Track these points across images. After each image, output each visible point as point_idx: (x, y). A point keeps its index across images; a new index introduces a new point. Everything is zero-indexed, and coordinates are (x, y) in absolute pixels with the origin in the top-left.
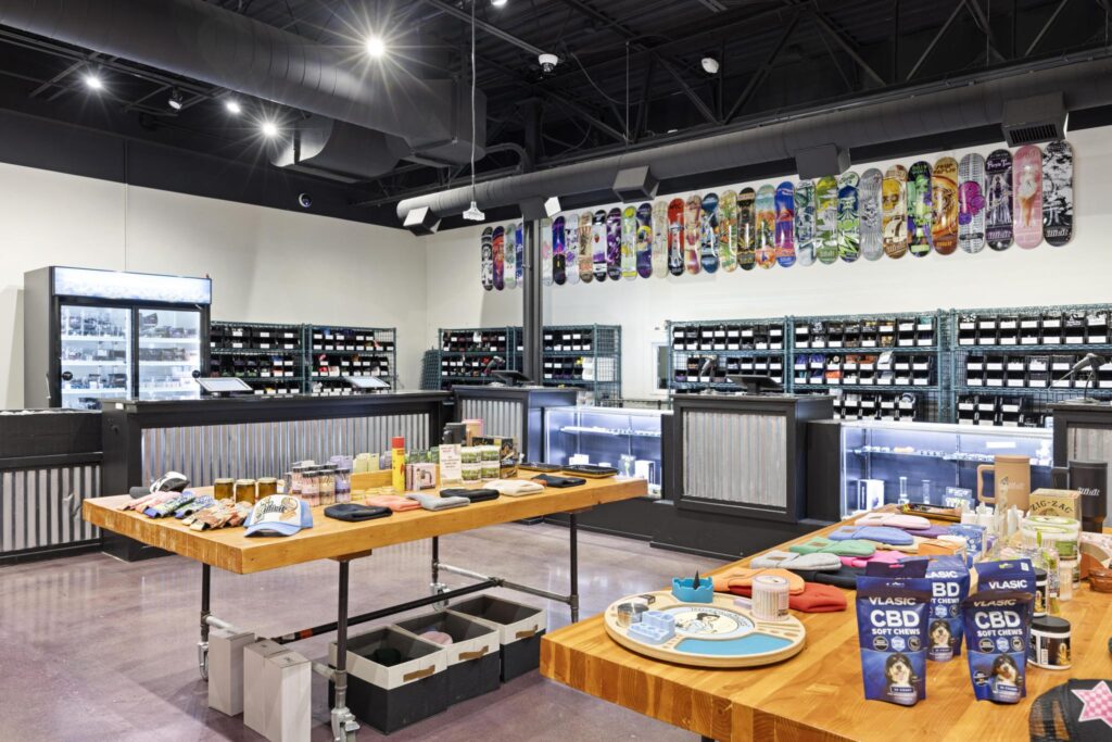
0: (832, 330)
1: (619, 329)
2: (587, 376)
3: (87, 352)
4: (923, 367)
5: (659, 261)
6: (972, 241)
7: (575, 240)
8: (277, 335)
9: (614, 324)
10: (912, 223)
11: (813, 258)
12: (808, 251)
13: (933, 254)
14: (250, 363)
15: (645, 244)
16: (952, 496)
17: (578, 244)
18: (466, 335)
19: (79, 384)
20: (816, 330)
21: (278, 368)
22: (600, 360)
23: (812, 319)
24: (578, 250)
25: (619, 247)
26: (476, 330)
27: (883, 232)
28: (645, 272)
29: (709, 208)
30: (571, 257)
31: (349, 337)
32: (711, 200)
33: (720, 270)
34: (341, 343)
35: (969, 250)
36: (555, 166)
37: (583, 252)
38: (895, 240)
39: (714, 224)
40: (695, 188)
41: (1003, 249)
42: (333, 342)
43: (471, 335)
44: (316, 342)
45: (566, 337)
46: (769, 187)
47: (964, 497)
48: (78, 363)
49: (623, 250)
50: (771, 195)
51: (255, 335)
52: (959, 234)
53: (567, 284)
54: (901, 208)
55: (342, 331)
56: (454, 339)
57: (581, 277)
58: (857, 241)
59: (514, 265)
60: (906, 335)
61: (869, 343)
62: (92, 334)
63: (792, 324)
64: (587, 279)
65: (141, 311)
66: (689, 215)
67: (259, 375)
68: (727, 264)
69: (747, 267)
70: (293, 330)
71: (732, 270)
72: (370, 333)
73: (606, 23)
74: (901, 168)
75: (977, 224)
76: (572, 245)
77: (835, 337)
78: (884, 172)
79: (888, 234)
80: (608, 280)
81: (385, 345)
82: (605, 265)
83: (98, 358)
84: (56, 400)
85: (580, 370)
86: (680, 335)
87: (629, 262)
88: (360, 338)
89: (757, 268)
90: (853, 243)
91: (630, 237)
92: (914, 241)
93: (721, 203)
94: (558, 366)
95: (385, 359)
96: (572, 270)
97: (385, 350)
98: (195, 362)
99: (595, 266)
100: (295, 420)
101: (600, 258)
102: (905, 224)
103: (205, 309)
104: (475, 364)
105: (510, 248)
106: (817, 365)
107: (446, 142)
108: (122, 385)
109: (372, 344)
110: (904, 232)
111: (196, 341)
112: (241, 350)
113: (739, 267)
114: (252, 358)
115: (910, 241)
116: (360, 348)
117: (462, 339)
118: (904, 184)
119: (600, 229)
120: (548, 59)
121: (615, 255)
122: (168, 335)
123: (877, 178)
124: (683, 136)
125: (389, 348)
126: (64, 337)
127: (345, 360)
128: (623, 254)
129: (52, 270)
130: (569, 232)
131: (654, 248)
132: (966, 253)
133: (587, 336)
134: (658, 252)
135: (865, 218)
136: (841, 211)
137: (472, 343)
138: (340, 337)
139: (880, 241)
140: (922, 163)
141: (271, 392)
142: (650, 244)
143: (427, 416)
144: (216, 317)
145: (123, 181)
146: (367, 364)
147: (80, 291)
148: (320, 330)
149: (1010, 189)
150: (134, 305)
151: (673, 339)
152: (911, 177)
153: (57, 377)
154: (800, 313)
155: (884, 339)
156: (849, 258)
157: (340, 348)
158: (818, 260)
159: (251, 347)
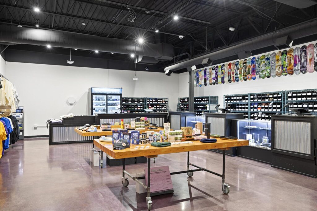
0: (259, 97)
1: (218, 97)
2: (208, 109)
3: (99, 104)
4: (279, 106)
5: (226, 79)
6: (297, 71)
7: (209, 74)
8: (138, 100)
9: (217, 96)
10: (283, 66)
11: (260, 77)
12: (258, 75)
13: (288, 75)
14: (133, 106)
15: (223, 75)
16: (264, 138)
17: (209, 75)
18: (184, 99)
19: (97, 111)
20: (255, 97)
21: (139, 108)
22: (210, 105)
23: (255, 94)
24: (209, 77)
25: (218, 76)
26: (186, 98)
27: (276, 69)
28: (223, 82)
29: (236, 65)
30: (208, 79)
31: (156, 100)
32: (237, 63)
33: (240, 81)
34: (154, 101)
35: (296, 74)
36: (196, 57)
37: (210, 78)
38: (279, 72)
39: (238, 69)
40: (234, 60)
41: (305, 73)
42: (152, 101)
43: (185, 99)
44: (148, 101)
45: (204, 99)
46: (250, 58)
47: (267, 139)
48: (97, 106)
49: (218, 77)
50: (250, 61)
51: (134, 100)
52: (294, 69)
53: (207, 86)
54: (280, 63)
55: (154, 99)
56: (182, 100)
57: (210, 84)
58: (270, 72)
59: (196, 81)
60: (275, 98)
61: (267, 100)
62: (100, 101)
63: (250, 95)
64: (211, 84)
65: (108, 96)
66: (232, 67)
67: (134, 109)
68: (241, 79)
69: (245, 80)
70: (143, 99)
71: (242, 81)
72: (162, 99)
73: (199, 24)
74: (280, 52)
75: (298, 66)
76: (208, 76)
77: (259, 99)
78: (276, 53)
79: (277, 70)
80: (216, 84)
81: (165, 102)
82: (214, 81)
83: (101, 106)
84: (92, 114)
85: (206, 108)
86: (226, 98)
87: (220, 80)
88: (159, 100)
89: (248, 80)
90: (269, 73)
91: (220, 73)
92: (283, 72)
93: (239, 63)
94: (202, 107)
95: (165, 105)
96: (208, 82)
97: (165, 103)
98: (119, 106)
99: (213, 81)
100: (131, 118)
101: (214, 79)
102: (281, 67)
103: (121, 95)
104: (186, 106)
105: (195, 77)
106: (256, 106)
107: (162, 57)
108: (105, 111)
109: (162, 102)
110: (281, 70)
111: (119, 102)
112: (130, 103)
113: (244, 80)
114: (133, 105)
115: (282, 72)
116: (159, 103)
117: (183, 100)
118: (280, 56)
119: (214, 72)
120: (181, 37)
121: (217, 78)
122: (114, 101)
123: (275, 54)
124: (221, 49)
125: (166, 103)
126: (94, 101)
127: (155, 105)
128: (219, 78)
129: (91, 88)
130: (207, 72)
131: (225, 76)
132: (296, 75)
133: (208, 99)
134: (226, 77)
135: (271, 66)
136: (266, 64)
137: (185, 101)
138: (154, 100)
139: (275, 72)
140: (285, 50)
141: (137, 112)
142: (224, 75)
143: (163, 118)
144: (123, 96)
145: (107, 68)
146: (161, 106)
147: (96, 92)
148: (149, 99)
149: (306, 56)
150: (106, 94)
151: (225, 100)
152: (282, 54)
153: (92, 109)
154: (252, 92)
155: (271, 99)
156: (268, 77)
157: (154, 103)
158: (261, 78)
159: (133, 103)
